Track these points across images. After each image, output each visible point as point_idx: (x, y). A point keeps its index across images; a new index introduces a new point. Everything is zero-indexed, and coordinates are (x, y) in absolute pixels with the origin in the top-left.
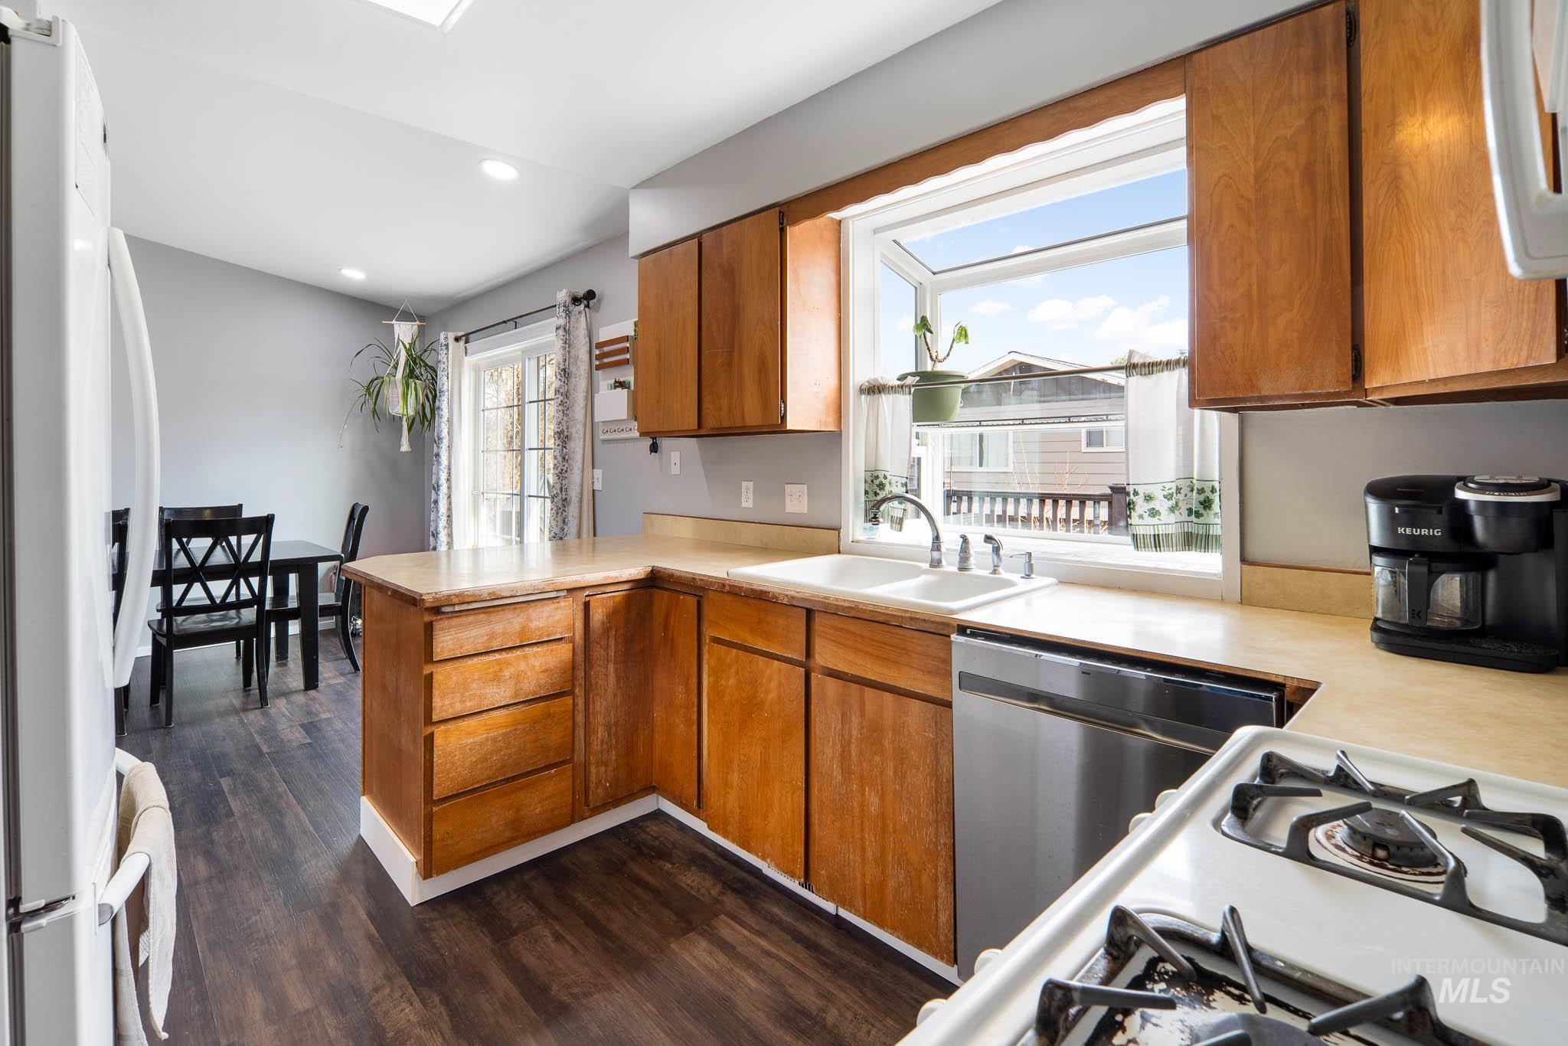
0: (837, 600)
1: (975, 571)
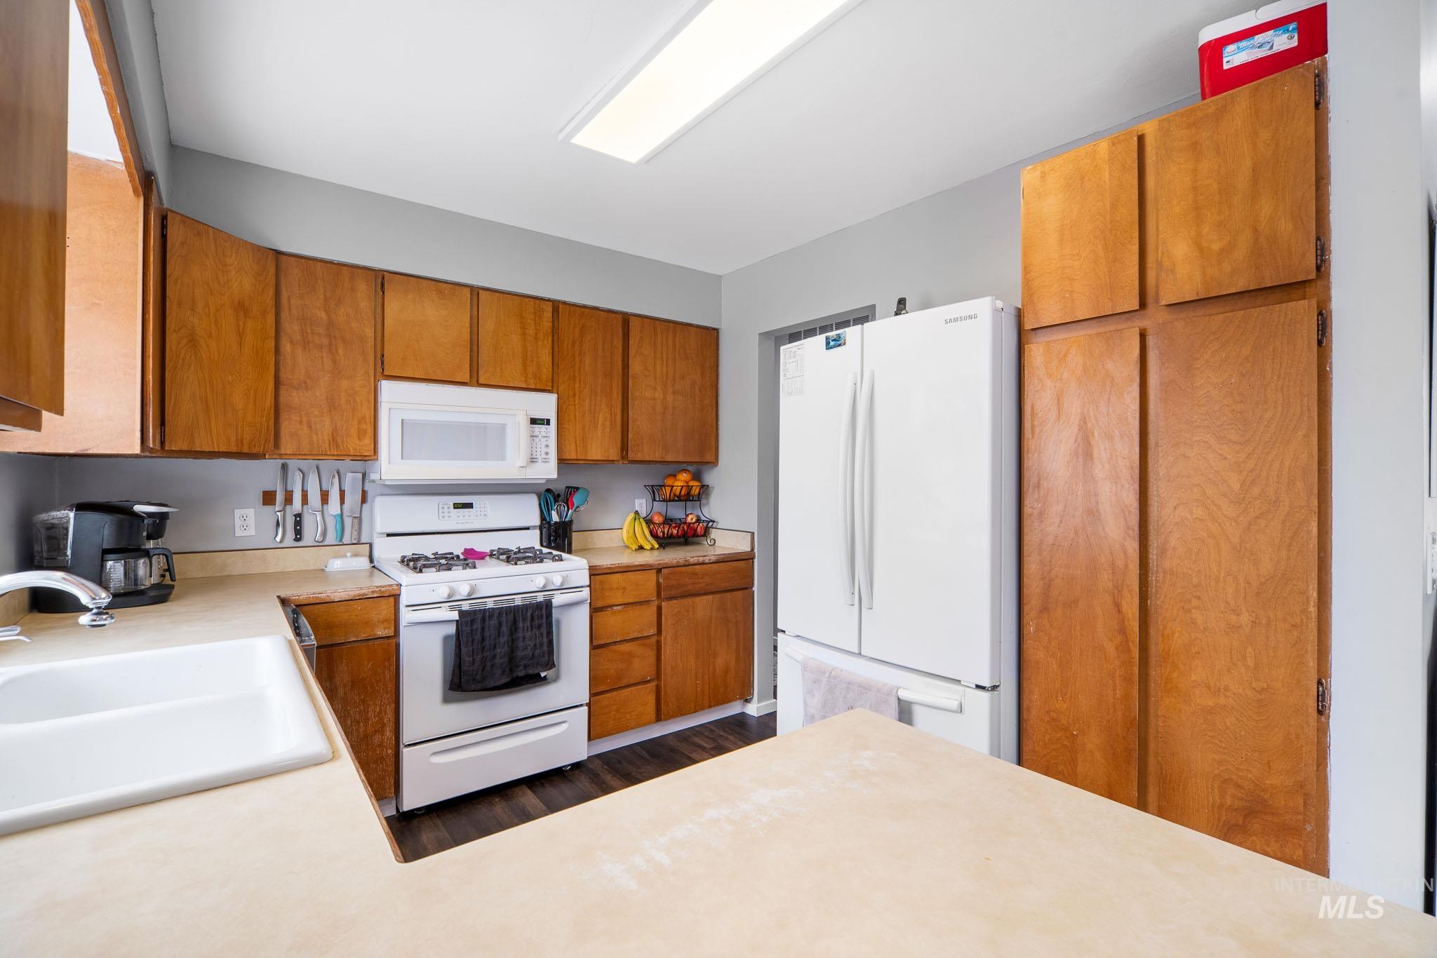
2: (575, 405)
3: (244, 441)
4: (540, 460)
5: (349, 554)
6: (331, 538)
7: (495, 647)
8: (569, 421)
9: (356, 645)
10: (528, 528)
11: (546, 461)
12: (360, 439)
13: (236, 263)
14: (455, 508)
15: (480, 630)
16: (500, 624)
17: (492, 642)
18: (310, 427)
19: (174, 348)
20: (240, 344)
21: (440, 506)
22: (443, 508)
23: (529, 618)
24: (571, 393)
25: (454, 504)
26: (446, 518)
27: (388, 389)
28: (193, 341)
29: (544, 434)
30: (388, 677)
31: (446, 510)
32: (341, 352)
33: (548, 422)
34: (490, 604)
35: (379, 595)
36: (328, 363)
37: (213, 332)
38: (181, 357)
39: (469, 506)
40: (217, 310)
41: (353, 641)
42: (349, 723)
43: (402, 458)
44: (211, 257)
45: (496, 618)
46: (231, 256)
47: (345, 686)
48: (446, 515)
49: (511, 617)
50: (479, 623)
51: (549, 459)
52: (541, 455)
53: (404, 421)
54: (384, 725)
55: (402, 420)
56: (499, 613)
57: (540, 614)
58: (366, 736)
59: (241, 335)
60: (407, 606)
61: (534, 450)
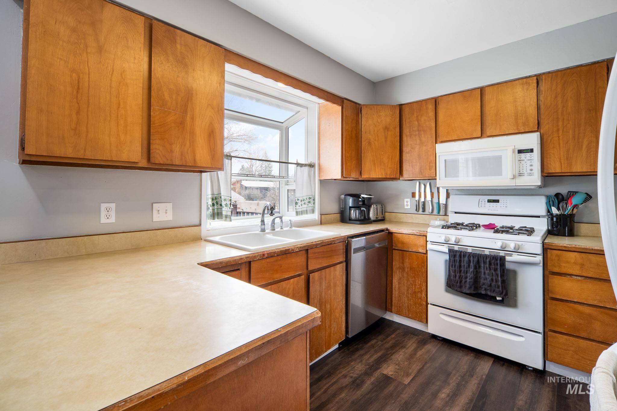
0: (316, 242)
1: (276, 230)
2: (559, 137)
3: (388, 174)
4: (526, 174)
5: (438, 219)
6: (435, 212)
7: (467, 272)
8: (554, 147)
9: (412, 253)
10: (539, 217)
11: (530, 175)
12: (430, 170)
13: (384, 114)
14: (488, 202)
15: (458, 261)
16: (470, 261)
17: (466, 270)
18: (412, 167)
19: (364, 146)
20: (386, 141)
21: (480, 201)
22: (482, 202)
23: (488, 263)
24: (555, 129)
25: (488, 200)
26: (483, 207)
27: (439, 147)
28: (370, 143)
29: (529, 158)
30: (423, 270)
31: (483, 203)
32: (423, 136)
33: (532, 151)
34: (470, 250)
35: (419, 234)
36: (418, 141)
37: (376, 139)
38: (366, 149)
39: (497, 201)
40: (378, 131)
41: (410, 251)
42: (409, 283)
43: (446, 177)
44: (375, 115)
45: (467, 257)
46: (382, 113)
47: (408, 268)
48: (483, 205)
49: (476, 259)
50: (458, 257)
51: (533, 173)
52: (527, 171)
53: (447, 161)
54: (422, 291)
55: (445, 160)
56: (469, 255)
57: (495, 263)
58: (415, 292)
59: (386, 138)
60: (431, 242)
61: (521, 168)
